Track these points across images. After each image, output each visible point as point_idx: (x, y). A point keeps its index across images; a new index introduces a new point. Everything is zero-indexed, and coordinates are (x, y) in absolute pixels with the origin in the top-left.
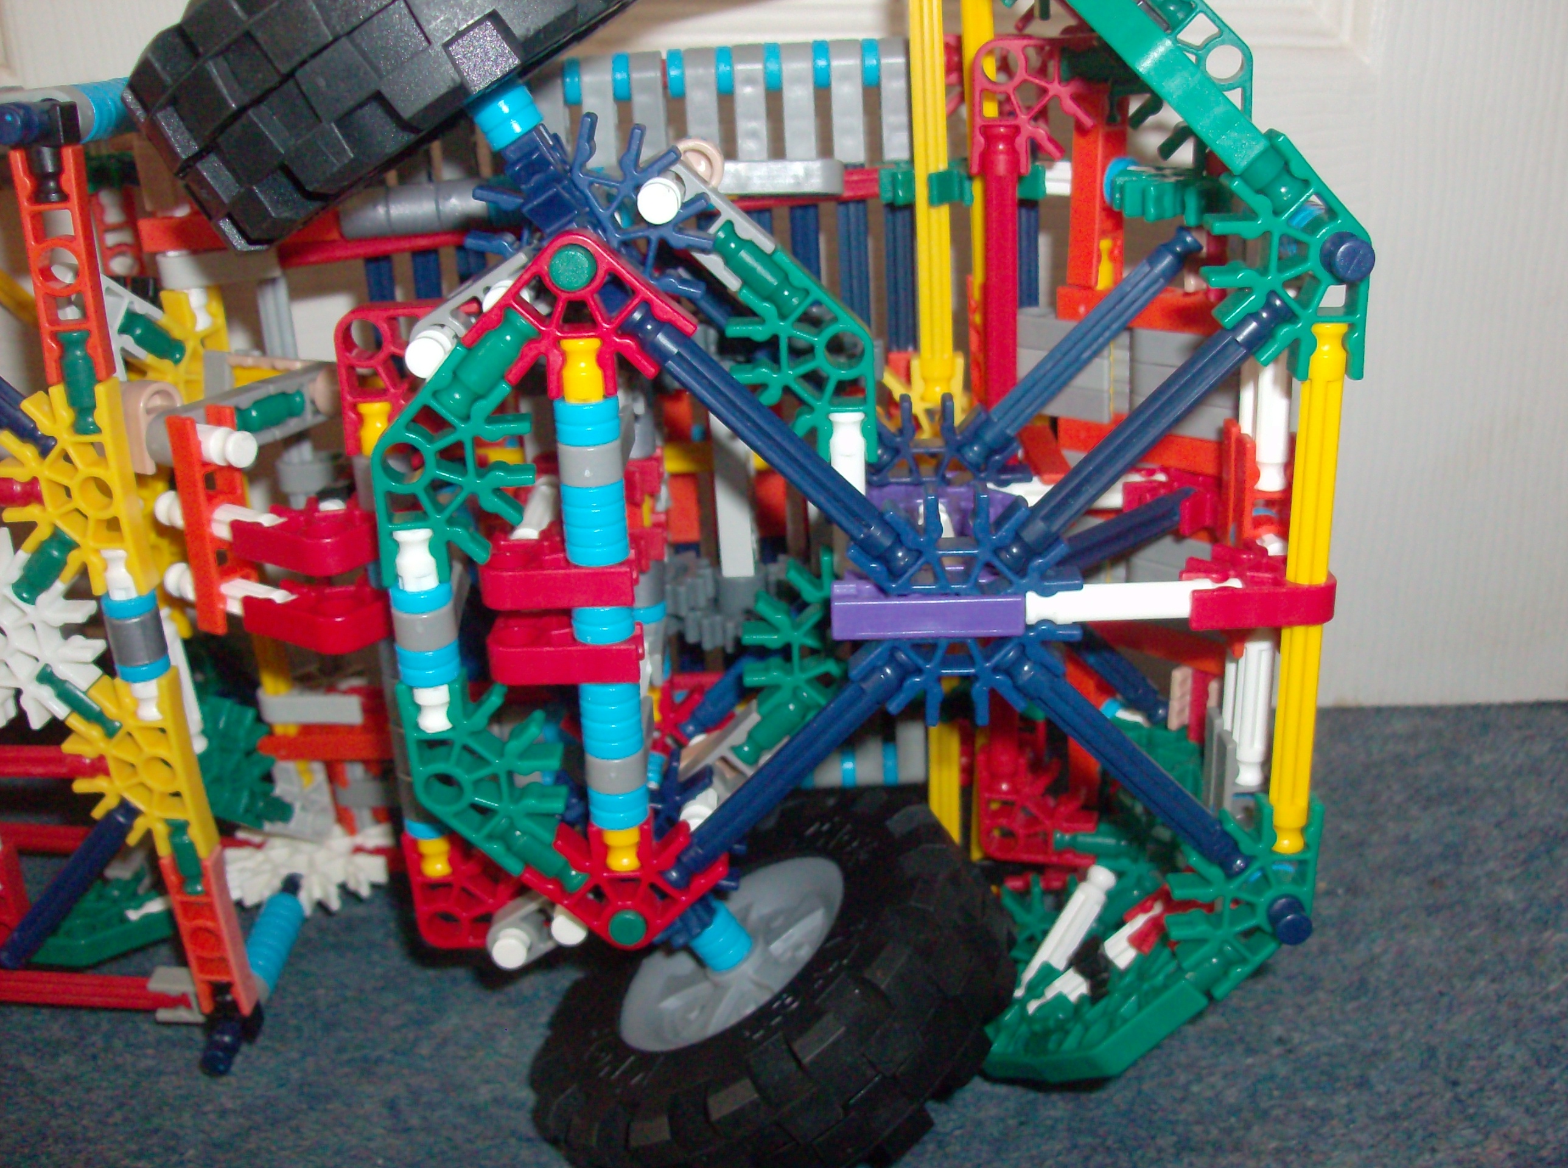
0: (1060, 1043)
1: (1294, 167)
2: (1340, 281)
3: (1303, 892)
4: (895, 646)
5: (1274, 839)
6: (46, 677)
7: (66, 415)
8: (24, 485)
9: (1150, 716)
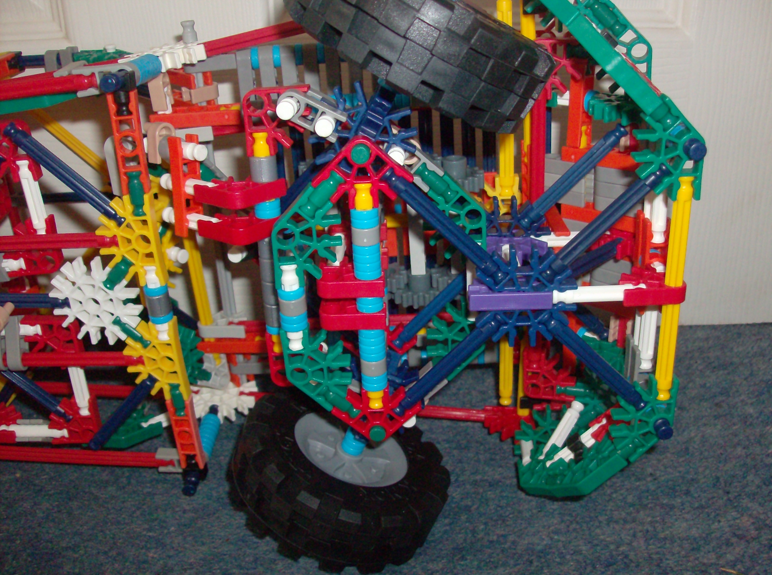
0: (562, 481)
1: (673, 111)
2: (690, 159)
3: (669, 417)
4: (496, 313)
5: (657, 394)
6: (117, 322)
7: (130, 208)
8: (110, 238)
9: (600, 337)
